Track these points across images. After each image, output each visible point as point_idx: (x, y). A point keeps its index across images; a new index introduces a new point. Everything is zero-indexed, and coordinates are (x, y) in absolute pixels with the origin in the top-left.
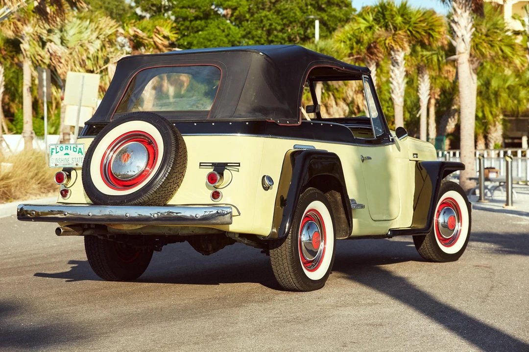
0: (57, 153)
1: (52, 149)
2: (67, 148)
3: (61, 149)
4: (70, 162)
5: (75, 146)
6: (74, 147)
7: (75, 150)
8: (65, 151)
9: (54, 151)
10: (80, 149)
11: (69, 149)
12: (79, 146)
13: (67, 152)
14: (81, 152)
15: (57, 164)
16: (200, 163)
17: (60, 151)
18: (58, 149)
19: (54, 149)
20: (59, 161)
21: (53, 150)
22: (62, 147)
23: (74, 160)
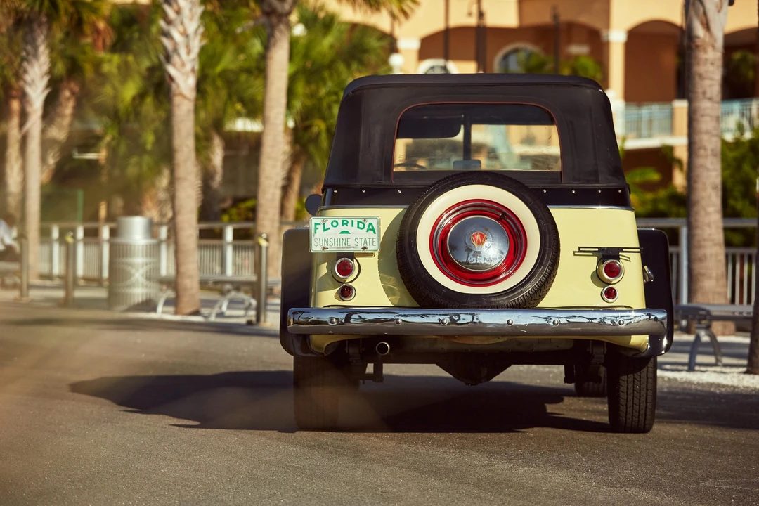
0: (325, 230)
1: (316, 224)
2: (345, 222)
3: (335, 224)
4: (352, 243)
5: (360, 220)
6: (359, 222)
7: (361, 226)
8: (341, 228)
9: (321, 227)
10: (370, 224)
11: (350, 224)
12: (369, 221)
13: (345, 228)
14: (373, 229)
15: (326, 246)
16: (580, 248)
17: (331, 227)
18: (328, 225)
19: (319, 224)
20: (329, 243)
21: (317, 226)
22: (335, 221)
23: (359, 241)
